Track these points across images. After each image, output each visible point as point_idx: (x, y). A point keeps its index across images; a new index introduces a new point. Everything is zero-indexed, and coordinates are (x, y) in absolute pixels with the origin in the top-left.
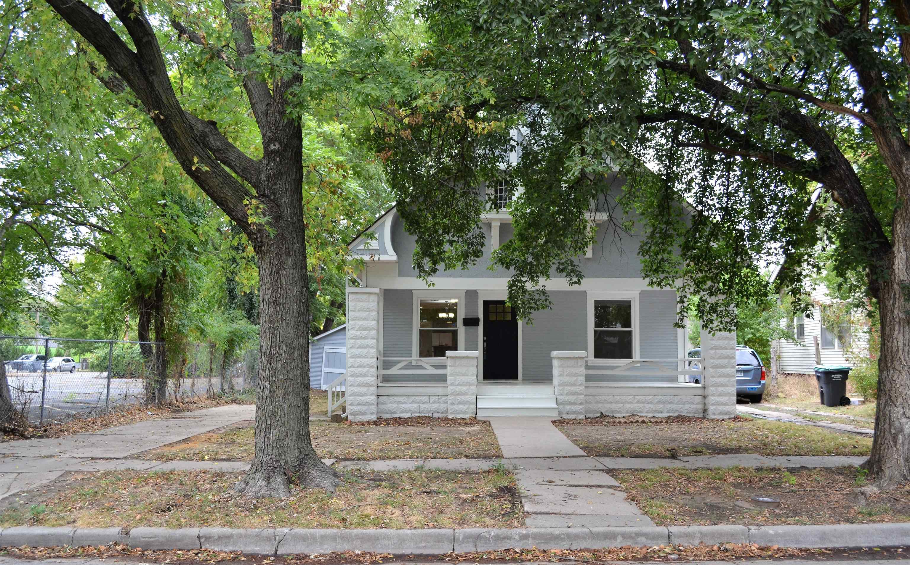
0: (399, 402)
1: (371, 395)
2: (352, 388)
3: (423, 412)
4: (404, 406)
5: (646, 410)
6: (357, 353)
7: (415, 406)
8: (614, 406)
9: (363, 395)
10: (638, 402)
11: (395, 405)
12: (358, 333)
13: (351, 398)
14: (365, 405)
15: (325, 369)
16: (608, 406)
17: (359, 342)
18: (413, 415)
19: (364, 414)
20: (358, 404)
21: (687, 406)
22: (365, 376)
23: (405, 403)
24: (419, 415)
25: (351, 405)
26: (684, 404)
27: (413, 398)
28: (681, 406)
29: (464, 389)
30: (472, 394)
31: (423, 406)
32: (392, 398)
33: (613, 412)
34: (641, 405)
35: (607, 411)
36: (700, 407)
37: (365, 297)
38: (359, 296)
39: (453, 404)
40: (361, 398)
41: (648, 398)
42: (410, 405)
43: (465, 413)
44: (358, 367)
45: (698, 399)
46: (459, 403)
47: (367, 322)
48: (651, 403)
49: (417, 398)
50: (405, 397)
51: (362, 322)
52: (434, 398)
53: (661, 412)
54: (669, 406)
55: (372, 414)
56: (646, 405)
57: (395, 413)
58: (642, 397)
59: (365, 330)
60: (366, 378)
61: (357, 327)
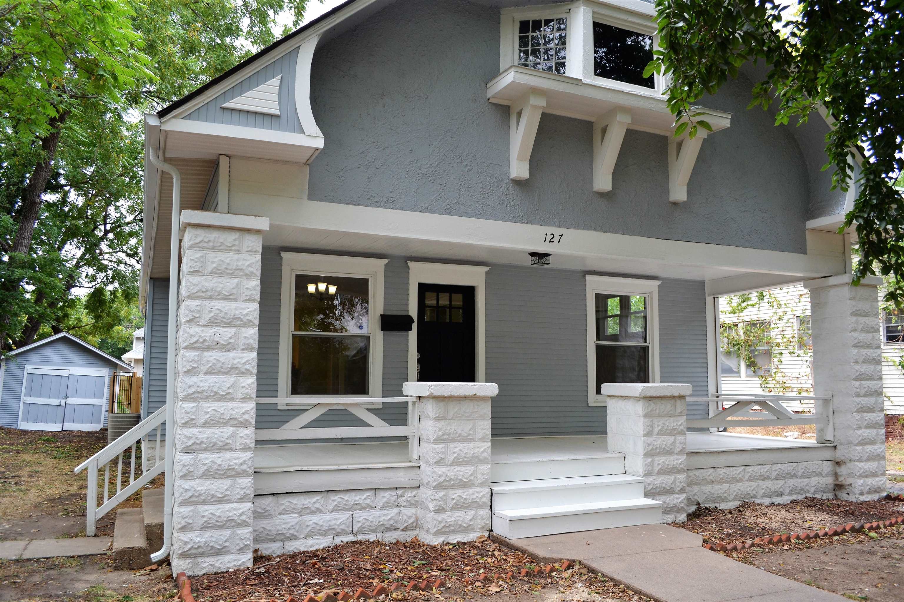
0: (304, 511)
1: (241, 500)
2: (187, 484)
3: (361, 531)
4: (315, 518)
5: (761, 492)
6: (205, 385)
7: (343, 516)
8: (718, 489)
9: (221, 501)
10: (751, 479)
11: (292, 519)
12: (209, 333)
13: (185, 510)
14: (222, 527)
15: (25, 399)
16: (707, 489)
17: (212, 356)
18: (338, 541)
19: (219, 552)
20: (206, 527)
21: (814, 480)
22: (224, 448)
23: (318, 511)
24: (350, 538)
25: (184, 529)
26: (810, 477)
27: (337, 498)
28: (806, 480)
29: (465, 471)
30: (482, 485)
31: (361, 516)
32: (285, 501)
33: (714, 501)
34: (754, 484)
35: (707, 500)
36: (830, 481)
37: (230, 238)
38: (214, 235)
39: (440, 510)
40: (212, 508)
41: (764, 470)
42: (328, 517)
43: (468, 529)
44: (205, 425)
45: (827, 467)
46: (456, 507)
47: (233, 305)
48: (768, 478)
49: (346, 497)
50: (317, 498)
51: (219, 305)
52: (387, 494)
53: (782, 495)
54: (792, 482)
55: (242, 550)
56: (761, 483)
57: (294, 538)
58: (756, 468)
59: (229, 325)
60: (228, 455)
61: (206, 317)
